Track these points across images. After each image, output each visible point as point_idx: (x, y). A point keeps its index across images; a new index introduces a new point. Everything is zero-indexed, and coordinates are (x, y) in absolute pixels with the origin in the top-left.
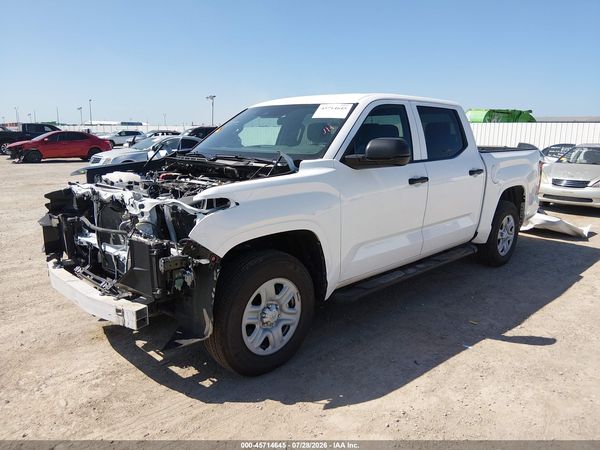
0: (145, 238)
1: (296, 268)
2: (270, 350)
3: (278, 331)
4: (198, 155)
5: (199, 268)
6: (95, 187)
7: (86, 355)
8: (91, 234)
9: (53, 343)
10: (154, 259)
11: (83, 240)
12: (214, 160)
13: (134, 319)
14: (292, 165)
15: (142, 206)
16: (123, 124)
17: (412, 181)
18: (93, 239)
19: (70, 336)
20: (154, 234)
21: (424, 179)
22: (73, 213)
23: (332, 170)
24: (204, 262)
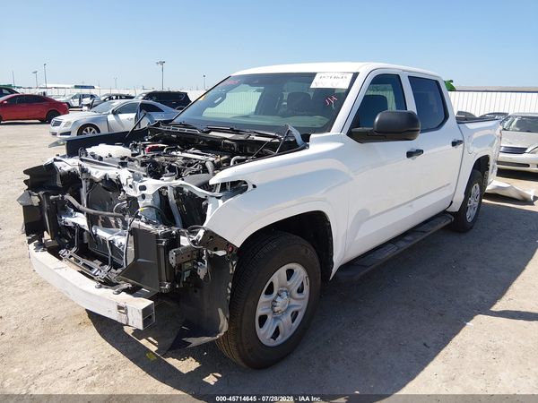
0: (147, 223)
1: (307, 251)
2: (280, 339)
3: (288, 318)
4: (186, 126)
5: (214, 260)
6: (81, 162)
7: (77, 345)
8: (77, 214)
9: (36, 330)
10: (162, 251)
11: (69, 220)
12: (208, 132)
13: (140, 317)
14: (299, 140)
15: (143, 188)
16: (76, 87)
17: (410, 154)
18: (81, 220)
19: (55, 322)
20: (157, 219)
21: (420, 152)
22: (57, 191)
23: (341, 144)
24: (221, 253)
